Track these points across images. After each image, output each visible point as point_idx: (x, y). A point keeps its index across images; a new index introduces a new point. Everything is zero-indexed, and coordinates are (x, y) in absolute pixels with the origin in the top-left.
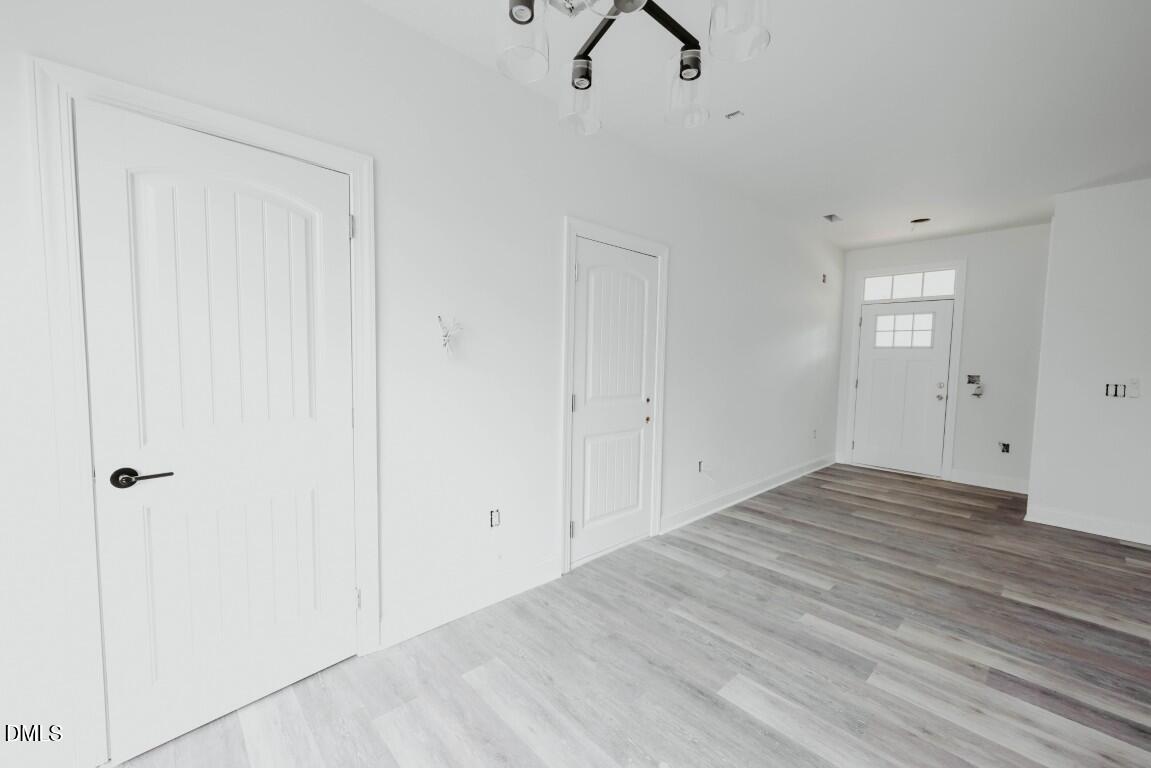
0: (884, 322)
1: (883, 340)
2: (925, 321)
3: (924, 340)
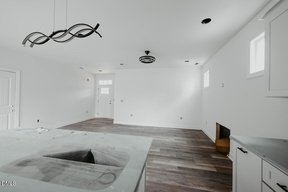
0: (102, 89)
1: (102, 93)
2: (108, 89)
3: (108, 93)
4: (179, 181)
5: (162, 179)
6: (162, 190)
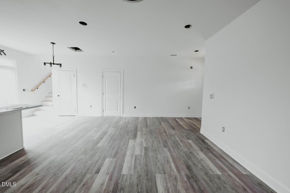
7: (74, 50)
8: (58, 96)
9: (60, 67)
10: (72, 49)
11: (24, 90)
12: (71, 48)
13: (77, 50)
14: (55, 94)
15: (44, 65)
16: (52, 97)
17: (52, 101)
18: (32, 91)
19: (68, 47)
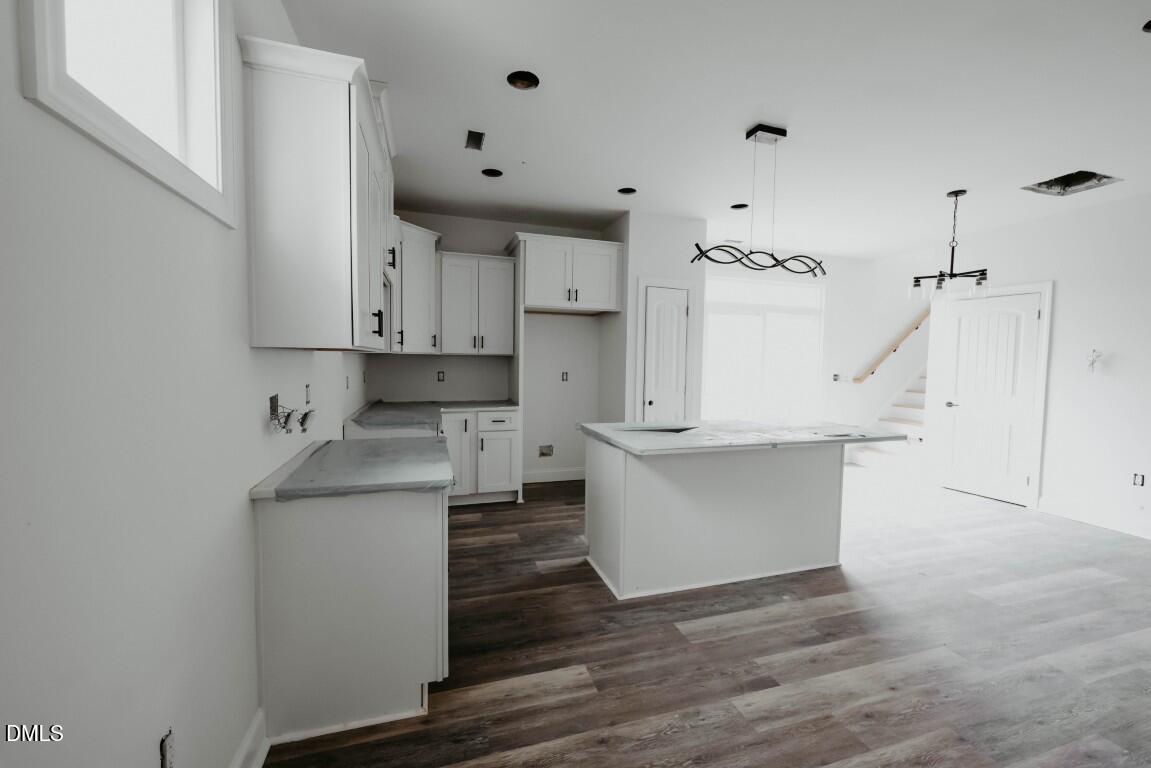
4: (625, 752)
5: (692, 727)
6: (659, 687)
7: (1057, 189)
8: (950, 404)
9: (979, 284)
10: (1044, 188)
11: (836, 377)
12: (1040, 184)
13: (1074, 188)
14: (934, 398)
15: (915, 286)
16: (921, 407)
17: (919, 423)
18: (858, 380)
19: (1025, 188)
